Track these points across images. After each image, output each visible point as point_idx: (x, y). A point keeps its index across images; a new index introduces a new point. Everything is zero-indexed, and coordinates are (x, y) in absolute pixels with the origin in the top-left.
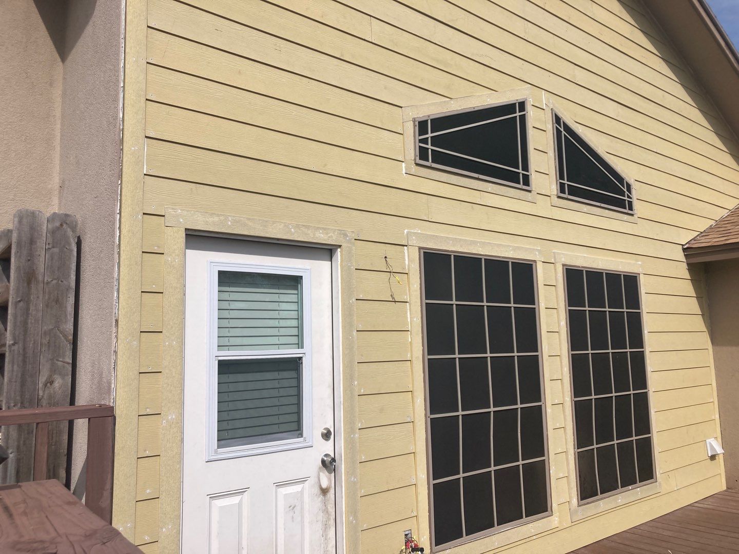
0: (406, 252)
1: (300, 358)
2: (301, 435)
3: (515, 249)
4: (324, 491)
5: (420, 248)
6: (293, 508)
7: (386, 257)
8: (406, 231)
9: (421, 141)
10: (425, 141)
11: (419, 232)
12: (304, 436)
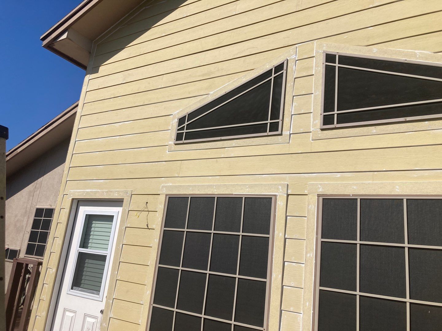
0: (159, 198)
1: (106, 256)
2: (99, 294)
3: (251, 186)
5: (166, 195)
7: (147, 203)
8: (161, 186)
9: (178, 130)
10: (182, 129)
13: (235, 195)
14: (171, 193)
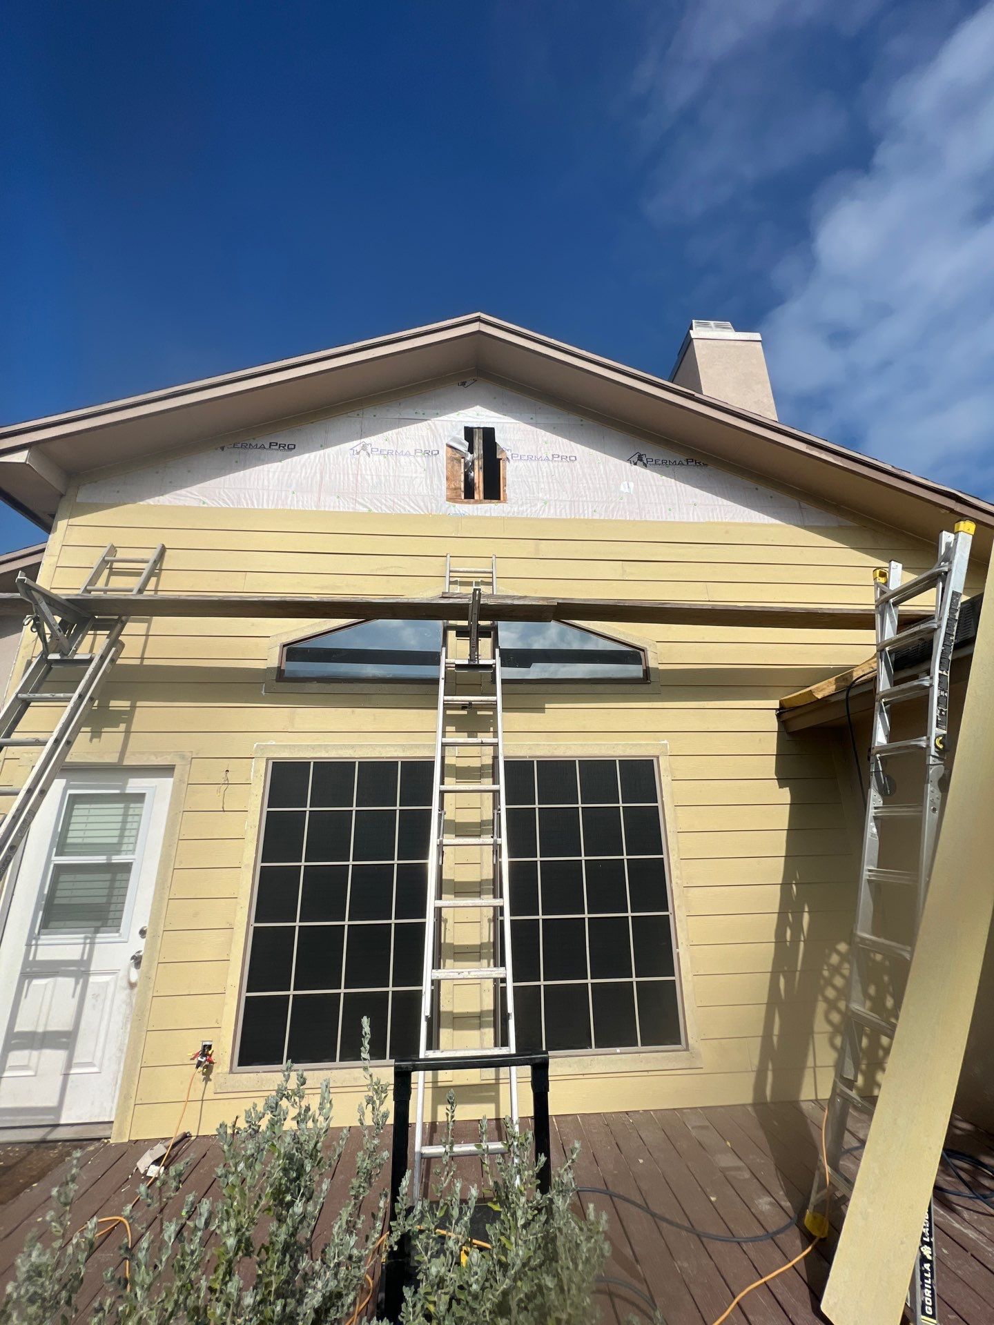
0: (253, 763)
1: (131, 863)
2: (118, 931)
4: (132, 985)
5: (268, 759)
6: (97, 996)
7: (227, 771)
8: (255, 745)
11: (274, 743)
12: (121, 932)
13: (387, 758)
14: (275, 756)
